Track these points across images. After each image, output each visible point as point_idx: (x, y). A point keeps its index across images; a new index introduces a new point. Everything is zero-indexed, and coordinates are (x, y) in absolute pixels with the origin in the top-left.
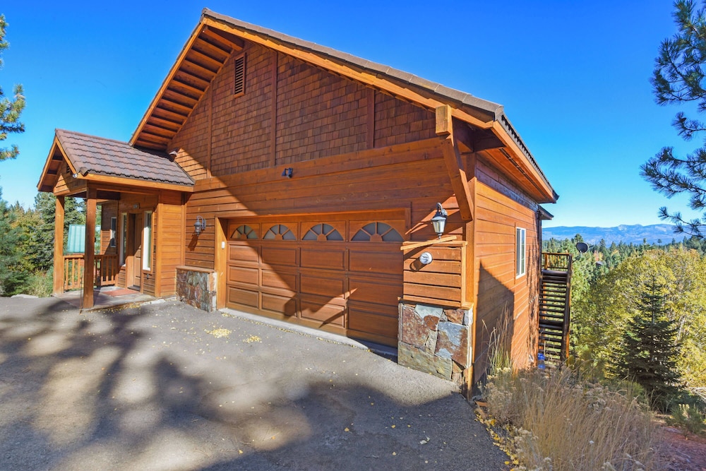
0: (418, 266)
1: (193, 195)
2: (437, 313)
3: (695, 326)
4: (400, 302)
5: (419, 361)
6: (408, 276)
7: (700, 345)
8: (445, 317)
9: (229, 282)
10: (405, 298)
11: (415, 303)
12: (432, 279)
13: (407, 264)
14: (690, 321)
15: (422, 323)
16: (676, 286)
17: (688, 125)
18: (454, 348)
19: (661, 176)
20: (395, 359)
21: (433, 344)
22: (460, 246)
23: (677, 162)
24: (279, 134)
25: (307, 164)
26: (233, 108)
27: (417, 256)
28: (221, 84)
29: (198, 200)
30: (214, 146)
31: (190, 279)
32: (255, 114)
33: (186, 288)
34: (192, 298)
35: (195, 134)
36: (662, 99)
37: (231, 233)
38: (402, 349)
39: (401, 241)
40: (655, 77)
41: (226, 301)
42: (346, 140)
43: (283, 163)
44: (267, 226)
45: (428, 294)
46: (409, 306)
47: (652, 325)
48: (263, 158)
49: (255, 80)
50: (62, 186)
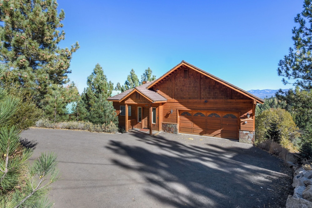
0: (244, 123)
1: (166, 103)
2: (248, 132)
4: (240, 130)
5: (244, 141)
6: (241, 125)
7: (285, 137)
8: (250, 133)
9: (180, 126)
12: (247, 126)
13: (241, 123)
14: (283, 130)
15: (245, 134)
17: (285, 81)
18: (252, 138)
19: (279, 96)
20: (239, 142)
21: (247, 138)
22: (253, 120)
23: (283, 93)
24: (201, 92)
25: (212, 100)
26: (183, 82)
27: (244, 122)
28: (178, 75)
29: (169, 104)
30: (176, 91)
31: (168, 126)
32: (192, 85)
33: (166, 128)
34: (170, 131)
35: (166, 86)
36: (279, 75)
37: (181, 114)
38: (240, 139)
39: (236, 118)
40: (278, 69)
41: (179, 131)
42: (223, 96)
43: (203, 99)
44: (195, 113)
45: (246, 129)
46: (242, 131)
47: (273, 132)
48: (196, 97)
49: (192, 77)
50: (130, 101)
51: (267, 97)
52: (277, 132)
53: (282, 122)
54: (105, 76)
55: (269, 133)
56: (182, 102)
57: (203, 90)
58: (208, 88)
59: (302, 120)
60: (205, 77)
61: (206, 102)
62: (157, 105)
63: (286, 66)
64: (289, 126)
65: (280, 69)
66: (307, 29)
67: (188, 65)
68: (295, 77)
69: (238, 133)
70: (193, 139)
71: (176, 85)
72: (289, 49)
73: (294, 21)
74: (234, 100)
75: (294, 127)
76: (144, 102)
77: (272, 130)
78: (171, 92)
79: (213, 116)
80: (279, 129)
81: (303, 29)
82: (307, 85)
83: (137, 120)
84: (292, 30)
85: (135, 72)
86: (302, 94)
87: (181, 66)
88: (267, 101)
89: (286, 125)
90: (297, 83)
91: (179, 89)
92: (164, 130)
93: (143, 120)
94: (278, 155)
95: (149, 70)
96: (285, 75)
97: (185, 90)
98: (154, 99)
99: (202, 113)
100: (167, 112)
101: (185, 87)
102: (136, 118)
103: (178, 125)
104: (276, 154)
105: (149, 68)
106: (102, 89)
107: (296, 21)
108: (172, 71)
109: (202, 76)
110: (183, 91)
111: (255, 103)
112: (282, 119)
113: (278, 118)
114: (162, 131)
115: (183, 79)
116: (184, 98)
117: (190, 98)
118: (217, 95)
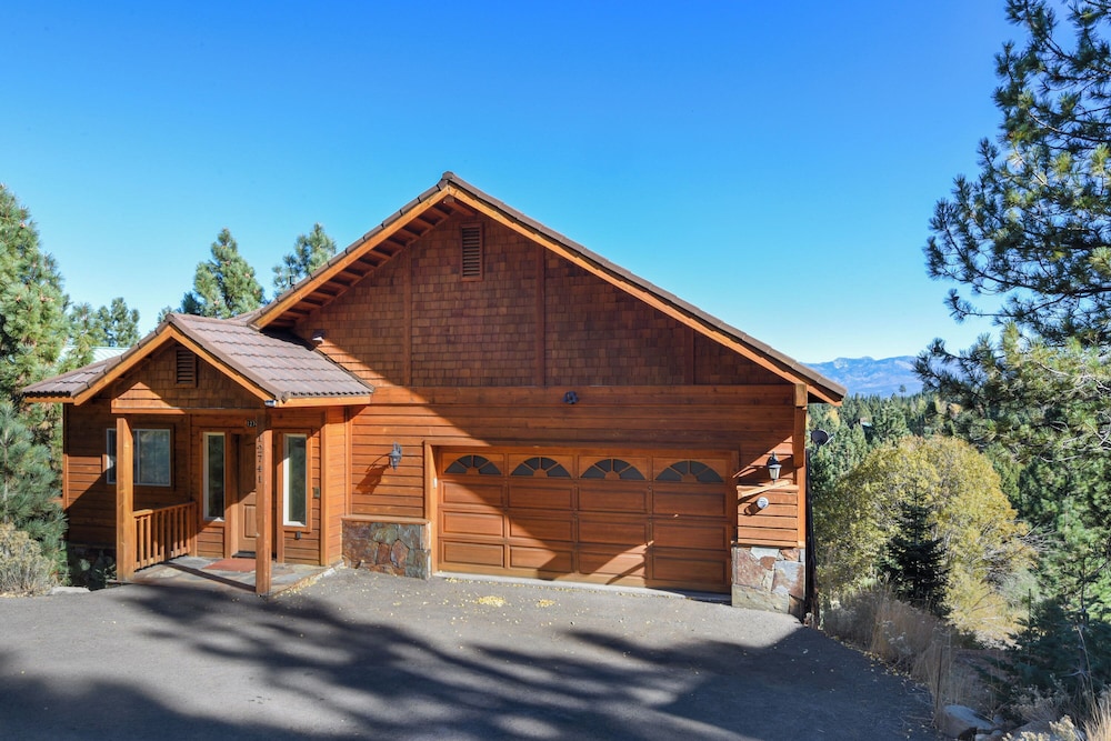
0: (754, 509)
1: (367, 408)
2: (774, 553)
3: (963, 544)
4: (734, 546)
5: (756, 600)
6: (742, 520)
7: (970, 570)
8: (781, 557)
9: (443, 534)
10: (740, 541)
11: (750, 546)
12: (770, 522)
13: (741, 508)
14: (958, 538)
15: (759, 564)
16: (940, 489)
17: (961, 305)
18: (791, 584)
19: (932, 375)
20: (729, 603)
21: (770, 582)
22: (796, 492)
23: (949, 358)
24: (550, 345)
25: (599, 390)
26: (458, 294)
27: (752, 500)
28: (431, 253)
29: (383, 417)
30: (417, 341)
31: (378, 535)
32: (503, 310)
33: (368, 548)
34: (384, 562)
35: (369, 316)
36: (935, 273)
37: (445, 465)
38: (736, 591)
39: (720, 481)
40: (928, 246)
41: (439, 561)
42: (655, 369)
43: (558, 384)
44: (518, 458)
45: (765, 535)
46: (744, 549)
47: (914, 547)
48: (522, 372)
49: (503, 265)
50: (142, 399)
51: (902, 389)
52: (931, 545)
53: (954, 499)
54: (50, 262)
55: (895, 551)
56: (450, 399)
57: (555, 336)
58: (581, 326)
59: (1044, 490)
60: (567, 270)
61: (572, 400)
62: (312, 419)
63: (964, 229)
64: (985, 520)
65: (939, 243)
66: (1060, 56)
67: (474, 197)
68: (1005, 285)
69: (728, 560)
70: (499, 603)
71: (420, 307)
72: (977, 146)
73: (1007, 14)
74: (709, 389)
75: (1006, 519)
76: (227, 403)
77: (908, 536)
78: (395, 349)
79: (607, 476)
80: (941, 530)
81: (1044, 57)
82: (1055, 320)
83: (199, 512)
84: (998, 58)
85: (239, 248)
86: (1031, 363)
87: (439, 206)
88: (904, 406)
89: (972, 511)
90: (1011, 311)
91: (437, 331)
92: (352, 559)
93: (235, 507)
94: (910, 671)
95: (318, 240)
96: (961, 276)
97: (464, 339)
98: (279, 387)
99: (554, 458)
100: (373, 457)
101: (464, 321)
102: (192, 498)
103: (429, 526)
104: (903, 662)
105: (318, 229)
106: (23, 337)
107: (1014, 16)
108: (390, 231)
109: (553, 264)
110: (454, 343)
111: (801, 400)
112: (952, 485)
113: (937, 479)
114: (342, 566)
115: (455, 278)
116: (461, 382)
117: (491, 382)
118: (624, 361)
